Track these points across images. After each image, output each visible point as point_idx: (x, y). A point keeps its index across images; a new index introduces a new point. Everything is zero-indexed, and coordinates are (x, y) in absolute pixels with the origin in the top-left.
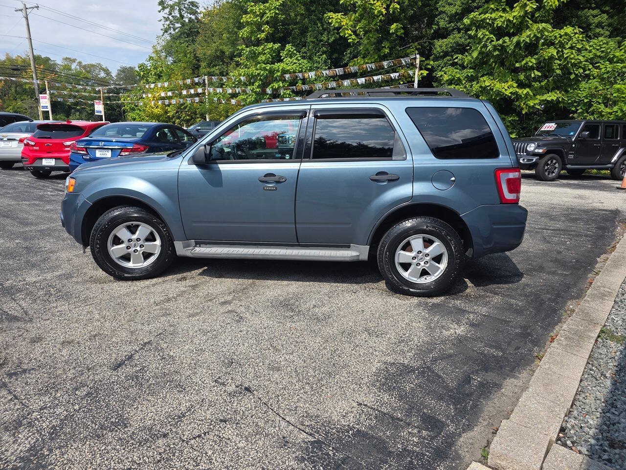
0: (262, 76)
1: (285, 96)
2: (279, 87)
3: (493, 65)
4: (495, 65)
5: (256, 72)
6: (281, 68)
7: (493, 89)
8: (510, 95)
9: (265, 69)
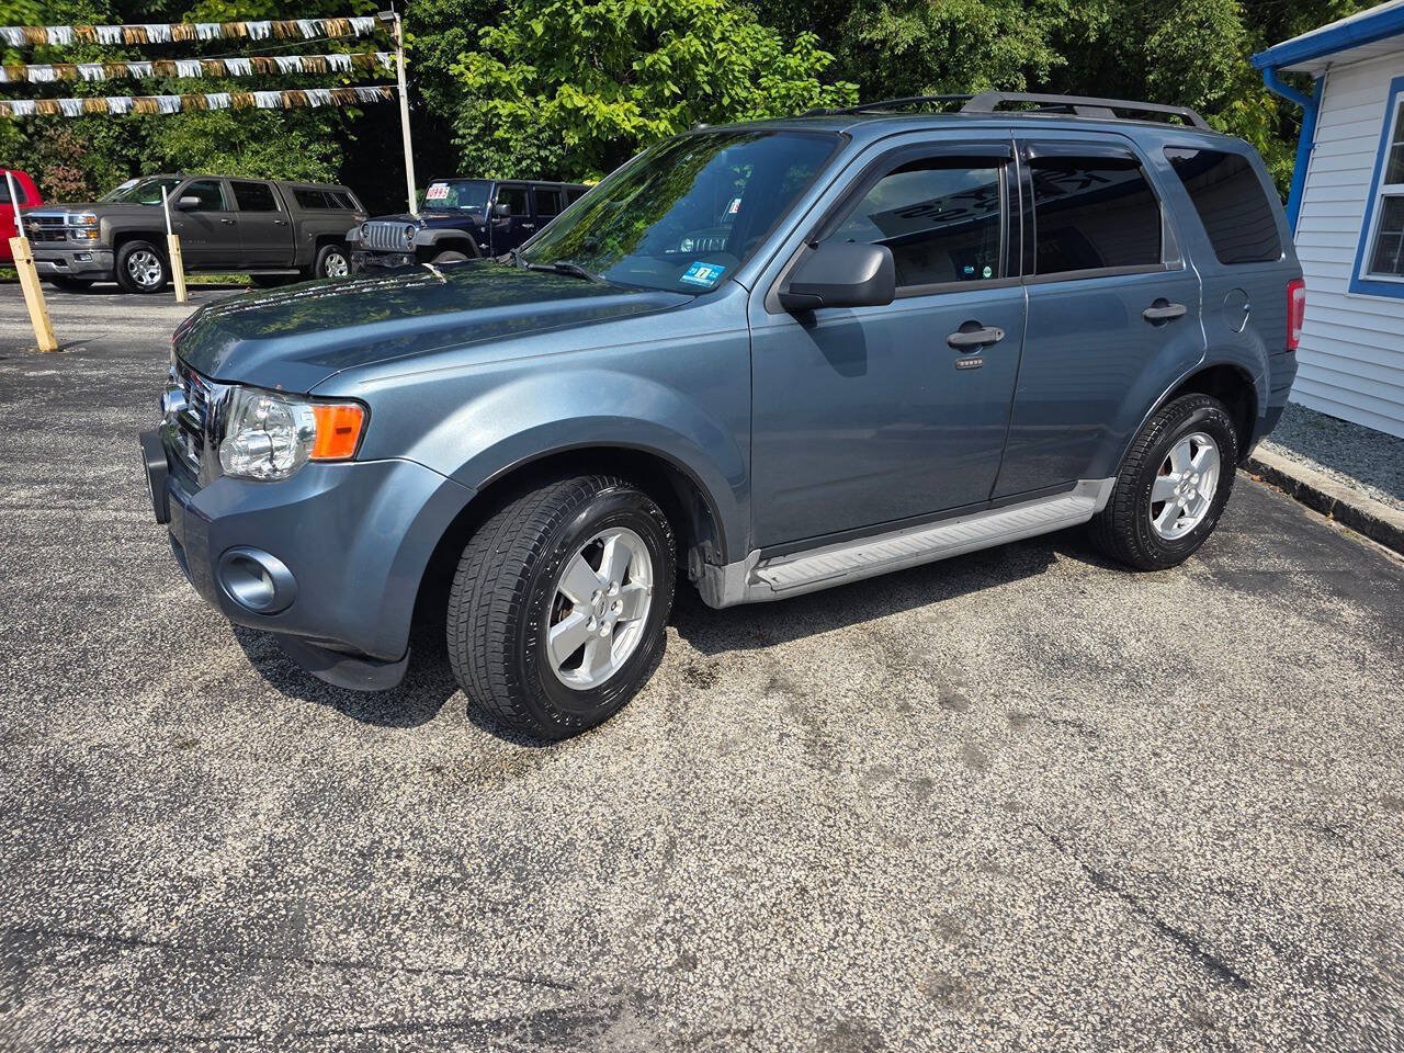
3: (577, 61)
4: (580, 61)
7: (593, 116)
8: (633, 131)
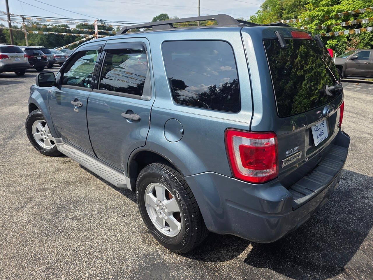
0: (319, 16)
1: (335, 30)
2: (331, 24)
5: (316, 14)
6: (337, 9)
9: (323, 11)
